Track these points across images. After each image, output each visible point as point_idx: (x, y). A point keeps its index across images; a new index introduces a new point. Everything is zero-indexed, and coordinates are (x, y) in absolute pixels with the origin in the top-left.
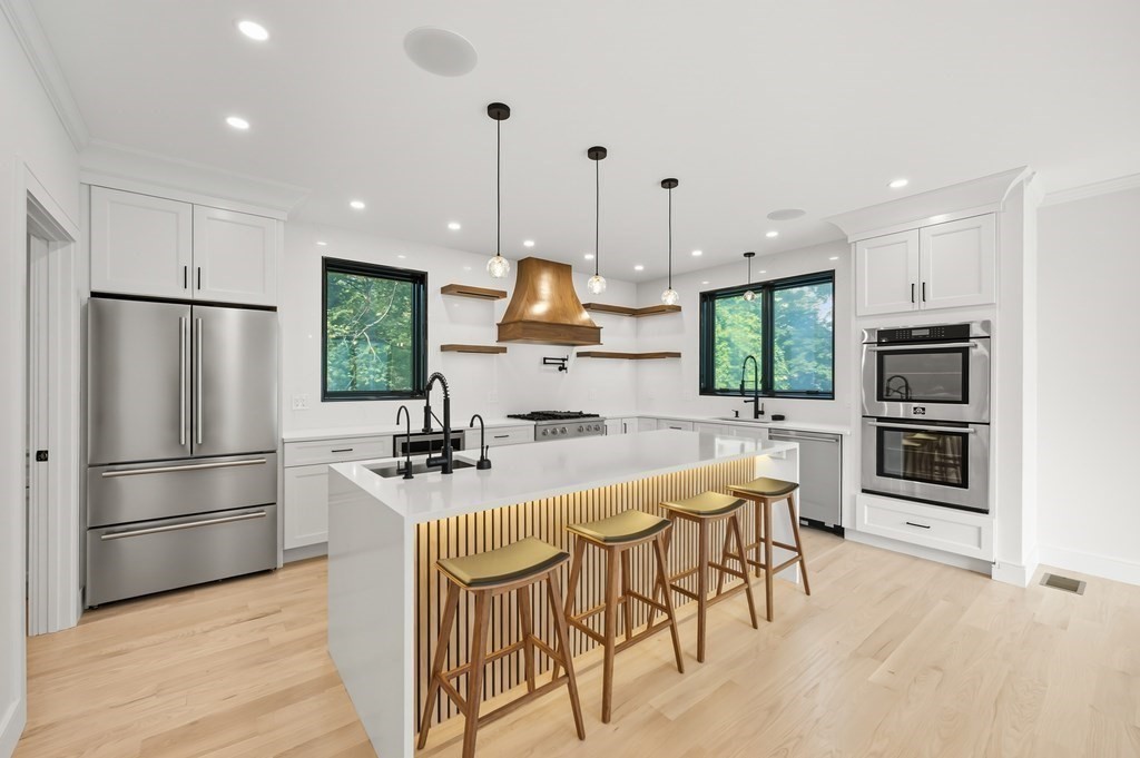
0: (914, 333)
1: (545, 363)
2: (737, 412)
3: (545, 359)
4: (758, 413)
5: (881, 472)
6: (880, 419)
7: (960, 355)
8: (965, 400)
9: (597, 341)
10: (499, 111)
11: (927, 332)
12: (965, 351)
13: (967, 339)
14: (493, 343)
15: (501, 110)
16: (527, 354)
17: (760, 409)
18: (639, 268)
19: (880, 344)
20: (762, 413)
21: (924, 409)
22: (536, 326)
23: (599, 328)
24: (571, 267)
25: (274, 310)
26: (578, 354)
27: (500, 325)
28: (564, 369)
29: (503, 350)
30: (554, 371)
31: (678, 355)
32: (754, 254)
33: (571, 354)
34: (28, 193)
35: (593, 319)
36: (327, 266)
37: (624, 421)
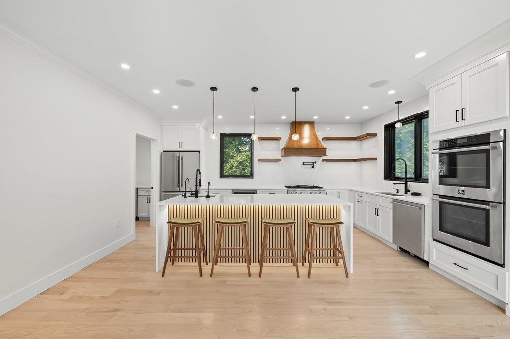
0: (459, 142)
1: (303, 165)
2: (398, 190)
3: (303, 163)
5: (441, 229)
6: (441, 196)
7: (484, 154)
8: (487, 186)
9: (325, 155)
11: (465, 141)
12: (487, 152)
13: (488, 143)
14: (280, 157)
15: (215, 89)
18: (348, 118)
19: (440, 149)
20: (409, 190)
21: (463, 191)
23: (326, 148)
24: (314, 122)
25: (199, 152)
26: (323, 160)
27: (282, 150)
28: (313, 167)
29: (280, 160)
30: (309, 168)
31: (376, 159)
32: (401, 102)
33: (318, 160)
34: (137, 134)
35: (325, 144)
36: (223, 136)
37: (339, 191)
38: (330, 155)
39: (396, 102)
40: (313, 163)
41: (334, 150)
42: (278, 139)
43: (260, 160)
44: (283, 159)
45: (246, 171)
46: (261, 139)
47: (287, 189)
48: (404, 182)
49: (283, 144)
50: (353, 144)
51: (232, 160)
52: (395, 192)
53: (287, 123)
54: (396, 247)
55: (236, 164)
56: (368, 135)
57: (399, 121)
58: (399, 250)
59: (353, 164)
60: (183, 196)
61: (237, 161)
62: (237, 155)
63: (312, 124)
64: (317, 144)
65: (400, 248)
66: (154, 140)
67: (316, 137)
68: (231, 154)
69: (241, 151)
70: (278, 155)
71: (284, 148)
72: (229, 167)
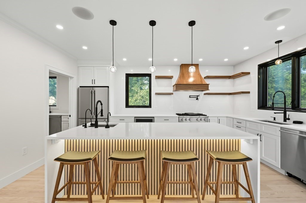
1: (190, 97)
2: (275, 118)
3: (190, 96)
4: (285, 119)
9: (208, 89)
10: (113, 23)
14: (172, 92)
15: (114, 23)
16: (185, 94)
17: (287, 117)
18: (226, 60)
20: (289, 119)
22: (181, 86)
23: (208, 84)
24: (198, 65)
25: (108, 87)
26: (205, 94)
27: (173, 86)
28: (197, 99)
29: (172, 94)
30: (194, 100)
31: (249, 93)
32: (281, 41)
33: (201, 94)
34: (50, 70)
35: (207, 81)
36: (128, 76)
37: (219, 118)
38: (211, 90)
39: (276, 42)
40: (198, 96)
41: (214, 86)
42: (170, 78)
43: (157, 94)
44: (174, 93)
45: (146, 102)
46: (158, 77)
47: (178, 116)
48: (283, 112)
49: (174, 81)
50: (228, 81)
51: (137, 95)
52: (272, 120)
53: (177, 66)
54: (283, 172)
55: (139, 98)
56: (243, 73)
57: (279, 58)
58: (286, 174)
59: (228, 96)
60: (83, 126)
61: (140, 96)
62: (140, 92)
63: (197, 66)
64: (201, 81)
65: (287, 173)
66: (72, 78)
67: (200, 76)
68: (136, 91)
69: (143, 88)
70: (170, 90)
71: (176, 84)
72: (135, 100)
